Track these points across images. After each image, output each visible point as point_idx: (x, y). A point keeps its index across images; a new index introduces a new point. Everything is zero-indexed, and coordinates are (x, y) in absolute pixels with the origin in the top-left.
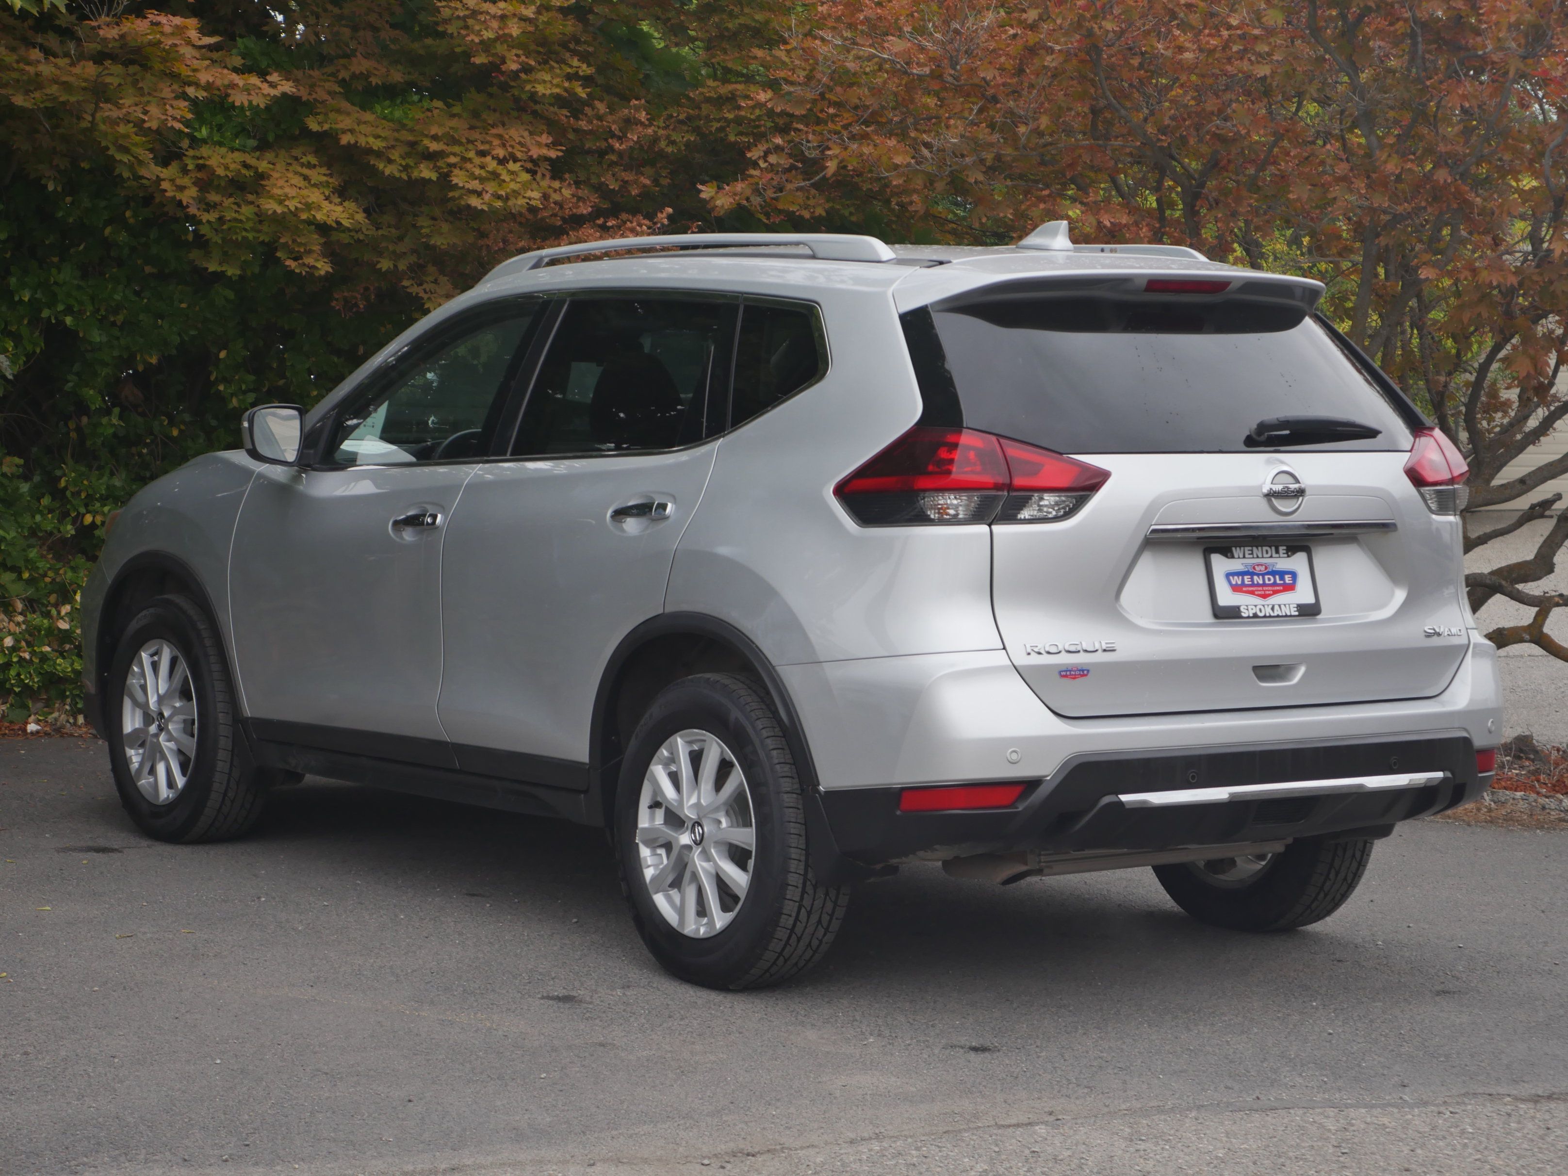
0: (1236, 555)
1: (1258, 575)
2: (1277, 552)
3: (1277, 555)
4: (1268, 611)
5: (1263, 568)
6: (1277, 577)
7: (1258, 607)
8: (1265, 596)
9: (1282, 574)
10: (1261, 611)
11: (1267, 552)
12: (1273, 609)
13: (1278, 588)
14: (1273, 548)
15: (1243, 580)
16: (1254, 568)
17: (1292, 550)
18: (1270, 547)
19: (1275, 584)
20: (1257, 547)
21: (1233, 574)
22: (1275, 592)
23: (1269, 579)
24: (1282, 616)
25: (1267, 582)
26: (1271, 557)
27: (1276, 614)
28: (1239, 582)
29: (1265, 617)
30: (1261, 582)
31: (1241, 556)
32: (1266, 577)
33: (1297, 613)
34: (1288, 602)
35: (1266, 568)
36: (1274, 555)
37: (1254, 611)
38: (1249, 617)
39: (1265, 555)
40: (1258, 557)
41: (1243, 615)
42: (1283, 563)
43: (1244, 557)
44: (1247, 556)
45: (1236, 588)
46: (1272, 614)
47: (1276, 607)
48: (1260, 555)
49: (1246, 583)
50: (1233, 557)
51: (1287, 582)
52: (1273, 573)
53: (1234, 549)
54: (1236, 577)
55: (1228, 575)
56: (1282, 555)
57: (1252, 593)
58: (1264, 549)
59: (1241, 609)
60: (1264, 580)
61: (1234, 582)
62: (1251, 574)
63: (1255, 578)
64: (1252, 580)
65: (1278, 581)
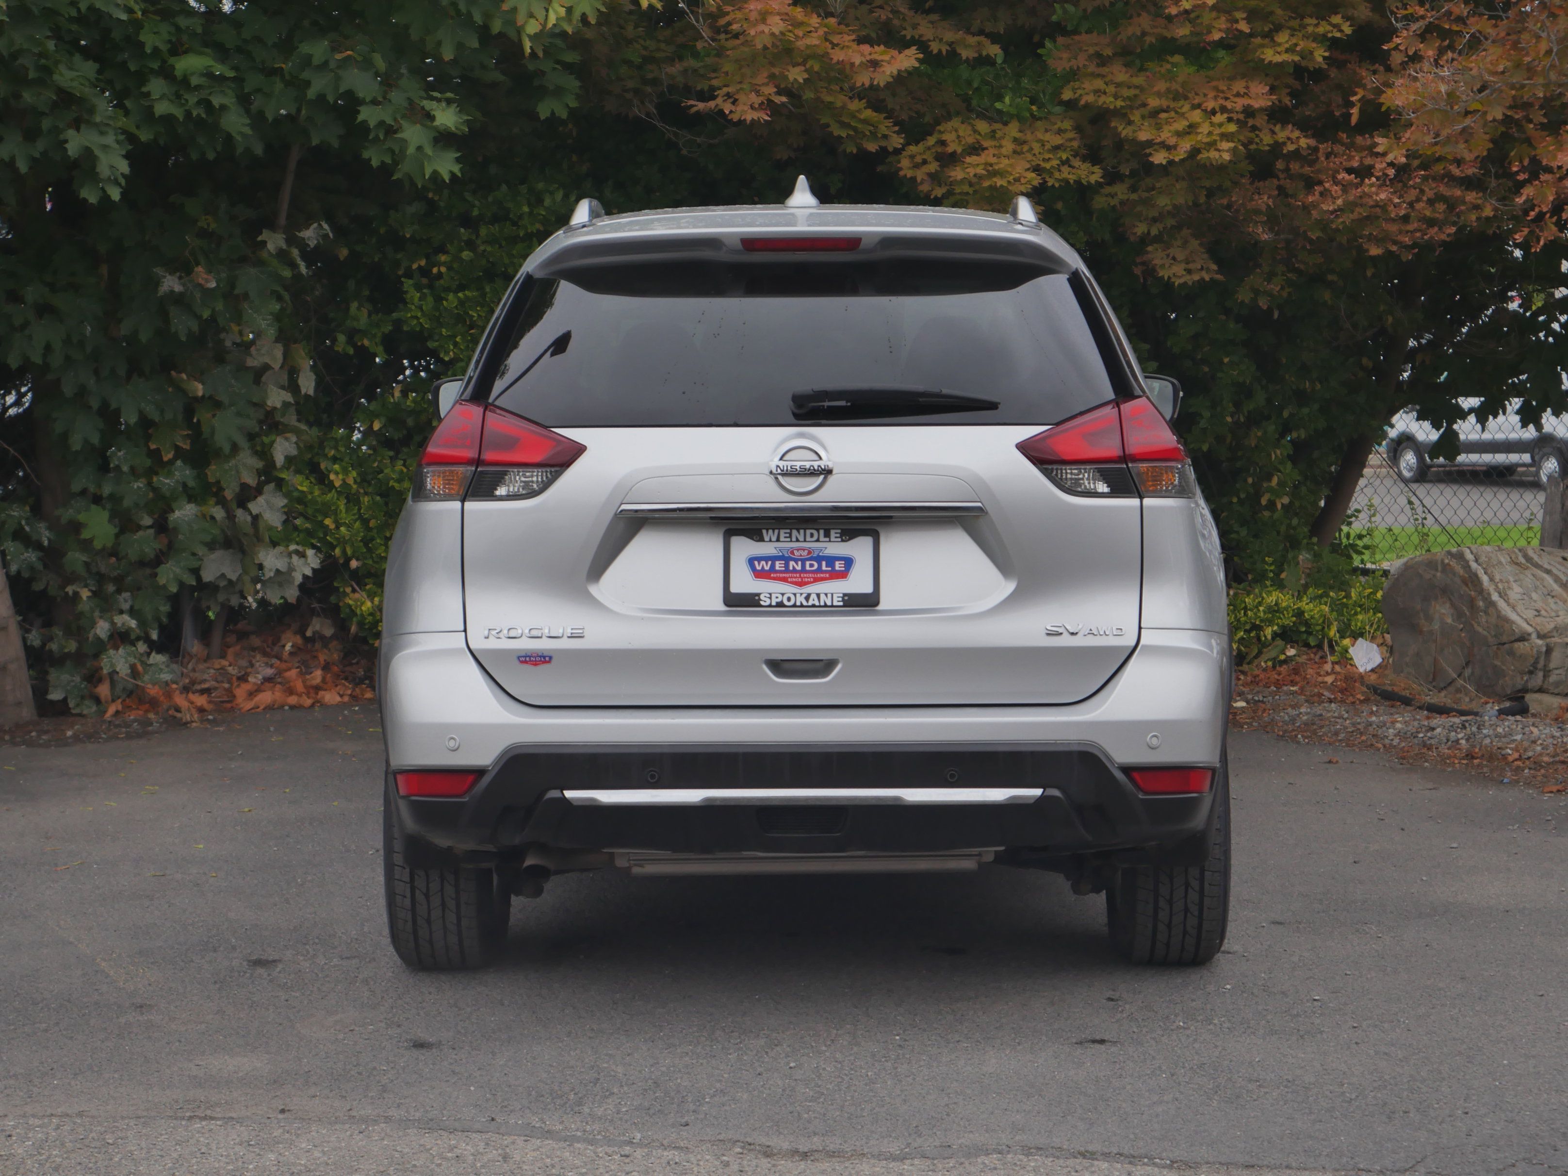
0: (767, 538)
1: (796, 561)
2: (827, 535)
3: (827, 539)
4: (800, 600)
5: (805, 553)
6: (824, 563)
7: (786, 596)
8: (801, 584)
9: (831, 560)
10: (789, 599)
11: (812, 535)
12: (807, 598)
13: (822, 575)
14: (822, 532)
15: (773, 566)
16: (792, 553)
17: (848, 535)
18: (818, 530)
19: (819, 570)
20: (798, 530)
21: (759, 559)
22: (816, 580)
23: (812, 565)
24: (820, 606)
25: (808, 568)
26: (818, 540)
27: (810, 603)
28: (767, 568)
29: (794, 606)
30: (799, 568)
31: (774, 538)
32: (808, 563)
33: (841, 604)
34: (834, 589)
35: (809, 553)
36: (822, 538)
37: (779, 600)
38: (770, 606)
39: (808, 539)
40: (798, 540)
41: (762, 603)
42: (835, 548)
43: (778, 540)
44: (782, 539)
45: (759, 575)
46: (805, 603)
47: (813, 596)
48: (801, 538)
49: (777, 568)
50: (761, 539)
51: (837, 568)
52: (819, 559)
53: (764, 532)
54: (763, 563)
55: (751, 561)
56: (833, 539)
57: (784, 580)
58: (808, 532)
59: (762, 597)
60: (803, 566)
61: (759, 568)
62: (786, 560)
63: (792, 564)
64: (787, 565)
65: (824, 568)
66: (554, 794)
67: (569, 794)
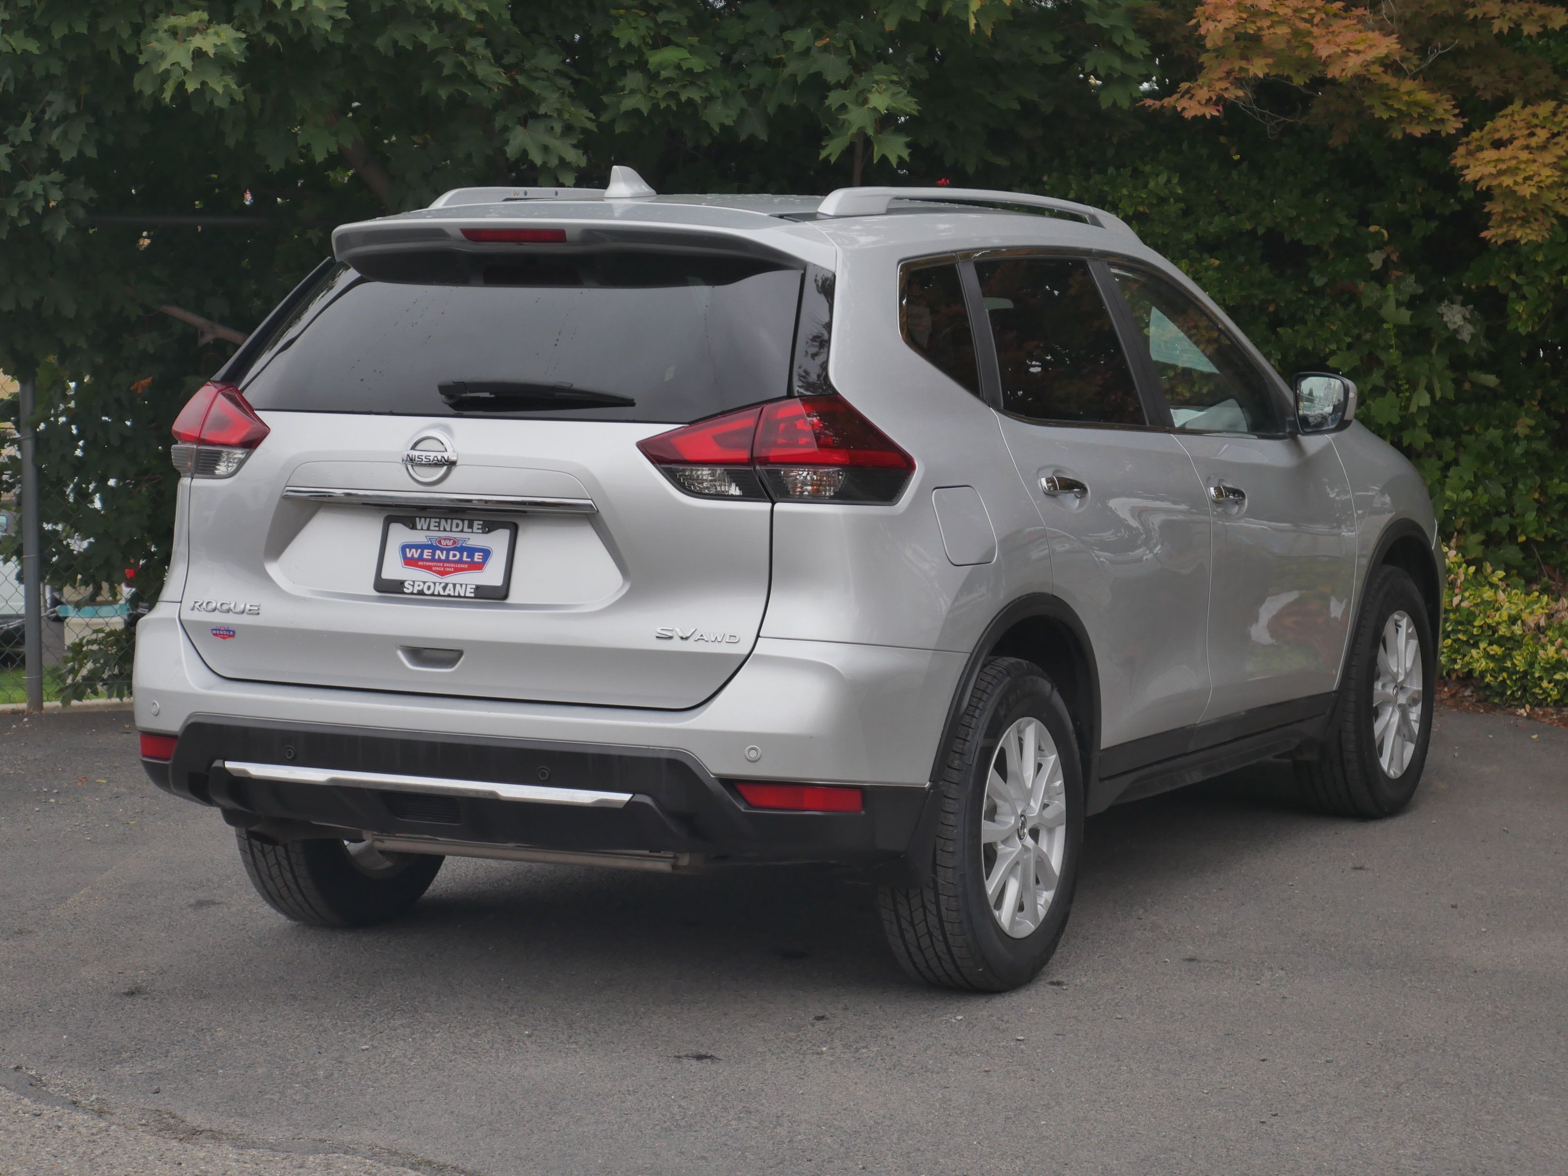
0: (419, 527)
1: (442, 550)
2: (471, 526)
3: (470, 530)
4: (439, 589)
5: (450, 543)
6: (465, 554)
7: (427, 585)
8: (442, 573)
9: (471, 551)
10: (429, 588)
11: (457, 526)
12: (444, 588)
13: (462, 566)
14: (466, 522)
15: (422, 554)
16: (440, 542)
17: (489, 527)
18: (463, 520)
19: (460, 561)
20: (446, 519)
21: (411, 546)
22: (457, 570)
23: (454, 556)
24: (455, 597)
25: (451, 558)
26: (462, 531)
27: (446, 594)
28: (416, 556)
29: (433, 595)
30: (443, 557)
31: (425, 527)
32: (451, 553)
33: (472, 595)
34: (468, 580)
35: (454, 543)
36: (466, 529)
37: (420, 588)
38: (412, 593)
39: (454, 529)
40: (445, 530)
41: (405, 590)
42: (477, 539)
43: (428, 529)
44: (432, 528)
45: (409, 562)
46: (442, 593)
47: (450, 586)
48: (448, 528)
49: (425, 556)
50: (414, 527)
51: (476, 560)
52: (461, 550)
53: (418, 519)
54: (414, 550)
55: (404, 548)
56: (475, 530)
57: (429, 568)
58: (455, 522)
59: (406, 584)
60: (448, 555)
61: (409, 555)
62: (433, 548)
63: (438, 552)
64: (433, 554)
65: (465, 559)
66: (217, 763)
67: (229, 765)
